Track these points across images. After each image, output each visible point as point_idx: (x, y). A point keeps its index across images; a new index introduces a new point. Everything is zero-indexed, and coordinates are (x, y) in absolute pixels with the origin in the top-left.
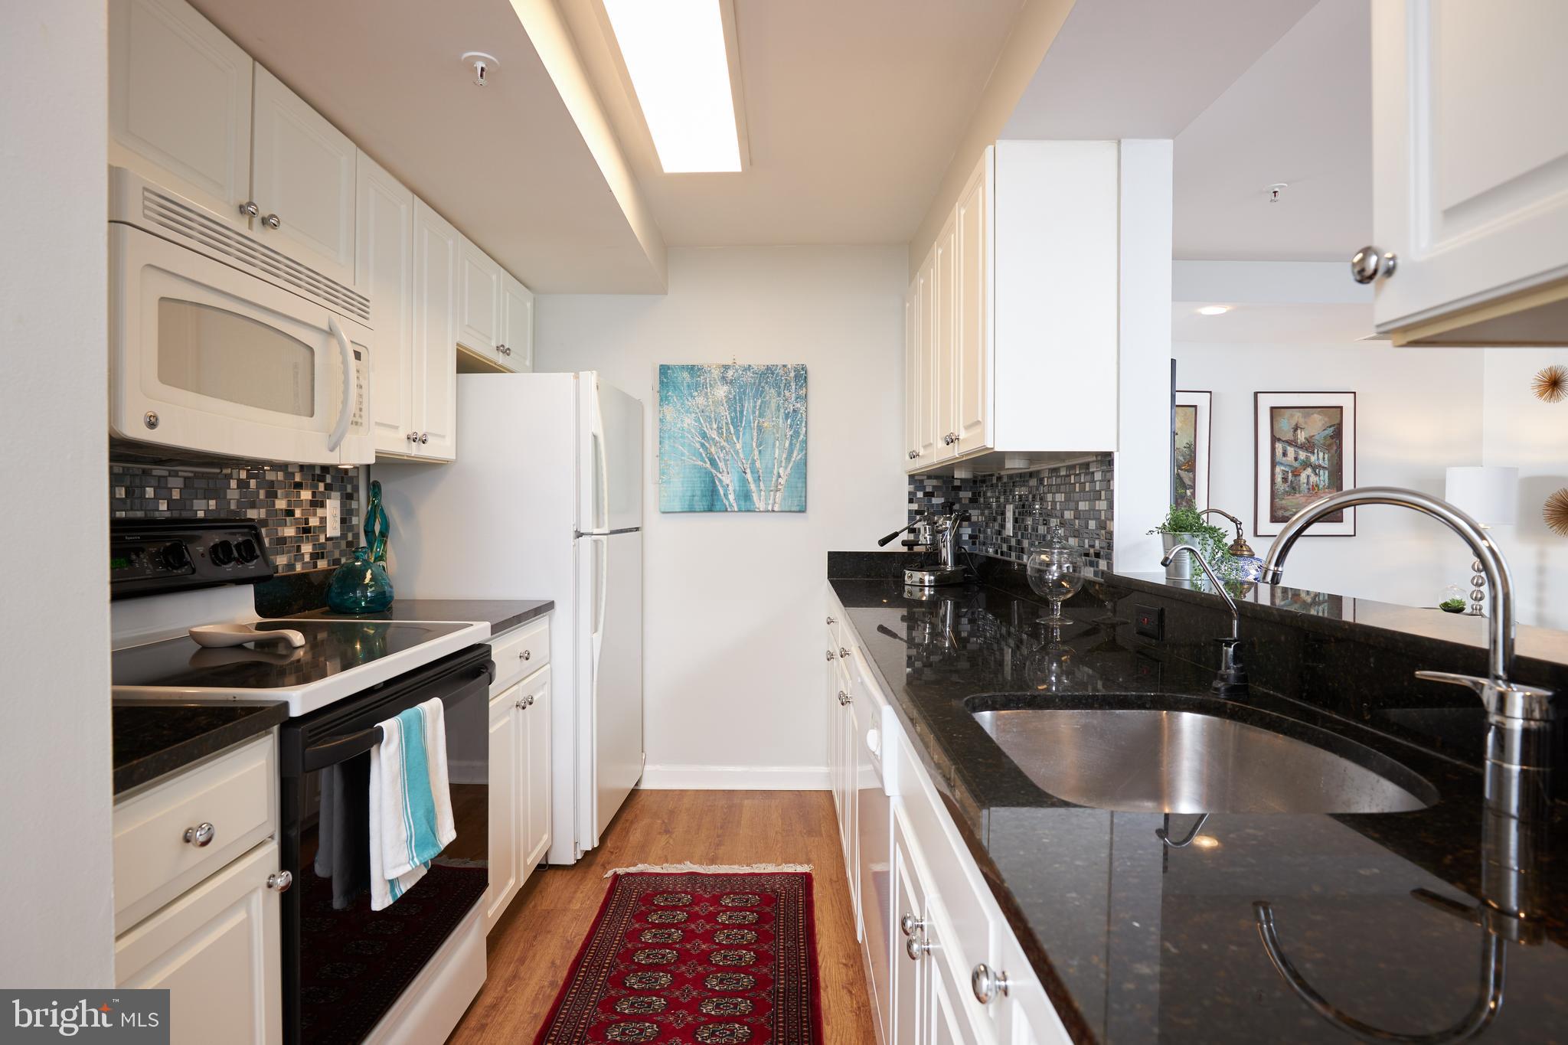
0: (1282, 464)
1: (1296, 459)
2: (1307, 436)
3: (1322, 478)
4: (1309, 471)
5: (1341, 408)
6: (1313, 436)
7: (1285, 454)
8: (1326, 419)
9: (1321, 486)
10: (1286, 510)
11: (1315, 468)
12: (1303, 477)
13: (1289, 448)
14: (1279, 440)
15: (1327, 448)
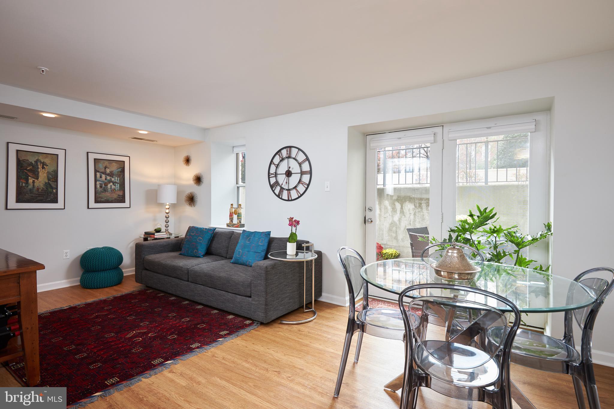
0: (100, 181)
1: (106, 179)
2: (110, 171)
3: (117, 187)
4: (111, 184)
5: (124, 162)
6: (113, 171)
7: (101, 177)
8: (118, 165)
9: (116, 190)
10: (102, 198)
11: (114, 183)
12: (109, 186)
13: (103, 175)
14: (98, 171)
15: (119, 176)
